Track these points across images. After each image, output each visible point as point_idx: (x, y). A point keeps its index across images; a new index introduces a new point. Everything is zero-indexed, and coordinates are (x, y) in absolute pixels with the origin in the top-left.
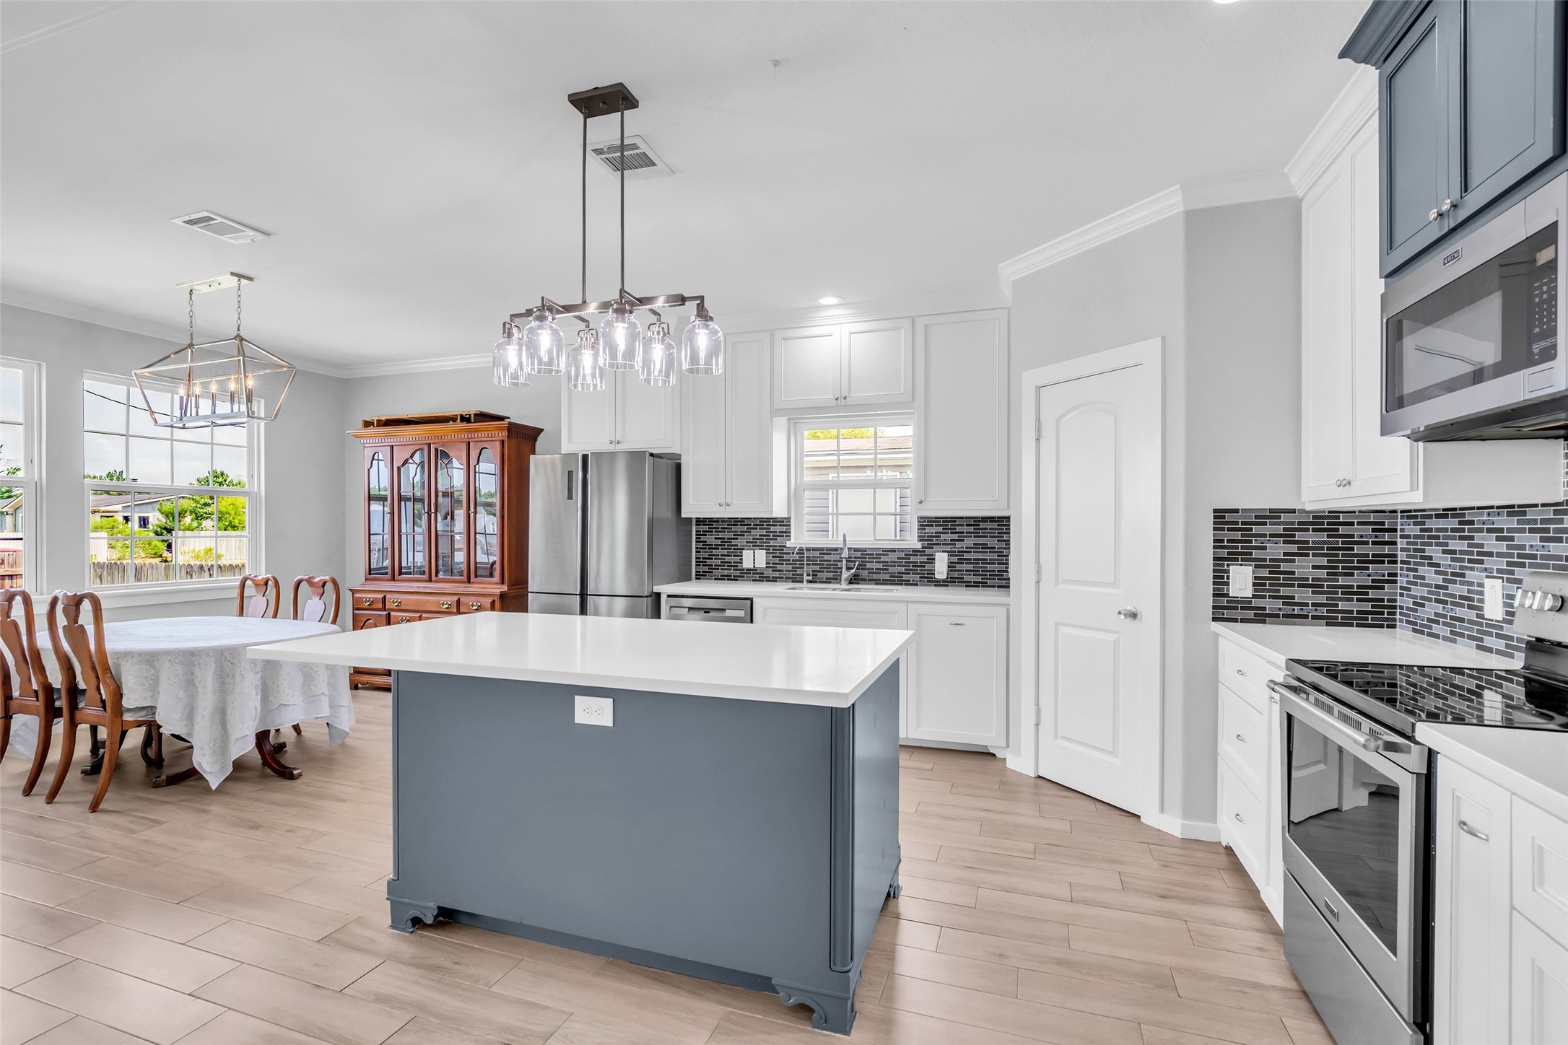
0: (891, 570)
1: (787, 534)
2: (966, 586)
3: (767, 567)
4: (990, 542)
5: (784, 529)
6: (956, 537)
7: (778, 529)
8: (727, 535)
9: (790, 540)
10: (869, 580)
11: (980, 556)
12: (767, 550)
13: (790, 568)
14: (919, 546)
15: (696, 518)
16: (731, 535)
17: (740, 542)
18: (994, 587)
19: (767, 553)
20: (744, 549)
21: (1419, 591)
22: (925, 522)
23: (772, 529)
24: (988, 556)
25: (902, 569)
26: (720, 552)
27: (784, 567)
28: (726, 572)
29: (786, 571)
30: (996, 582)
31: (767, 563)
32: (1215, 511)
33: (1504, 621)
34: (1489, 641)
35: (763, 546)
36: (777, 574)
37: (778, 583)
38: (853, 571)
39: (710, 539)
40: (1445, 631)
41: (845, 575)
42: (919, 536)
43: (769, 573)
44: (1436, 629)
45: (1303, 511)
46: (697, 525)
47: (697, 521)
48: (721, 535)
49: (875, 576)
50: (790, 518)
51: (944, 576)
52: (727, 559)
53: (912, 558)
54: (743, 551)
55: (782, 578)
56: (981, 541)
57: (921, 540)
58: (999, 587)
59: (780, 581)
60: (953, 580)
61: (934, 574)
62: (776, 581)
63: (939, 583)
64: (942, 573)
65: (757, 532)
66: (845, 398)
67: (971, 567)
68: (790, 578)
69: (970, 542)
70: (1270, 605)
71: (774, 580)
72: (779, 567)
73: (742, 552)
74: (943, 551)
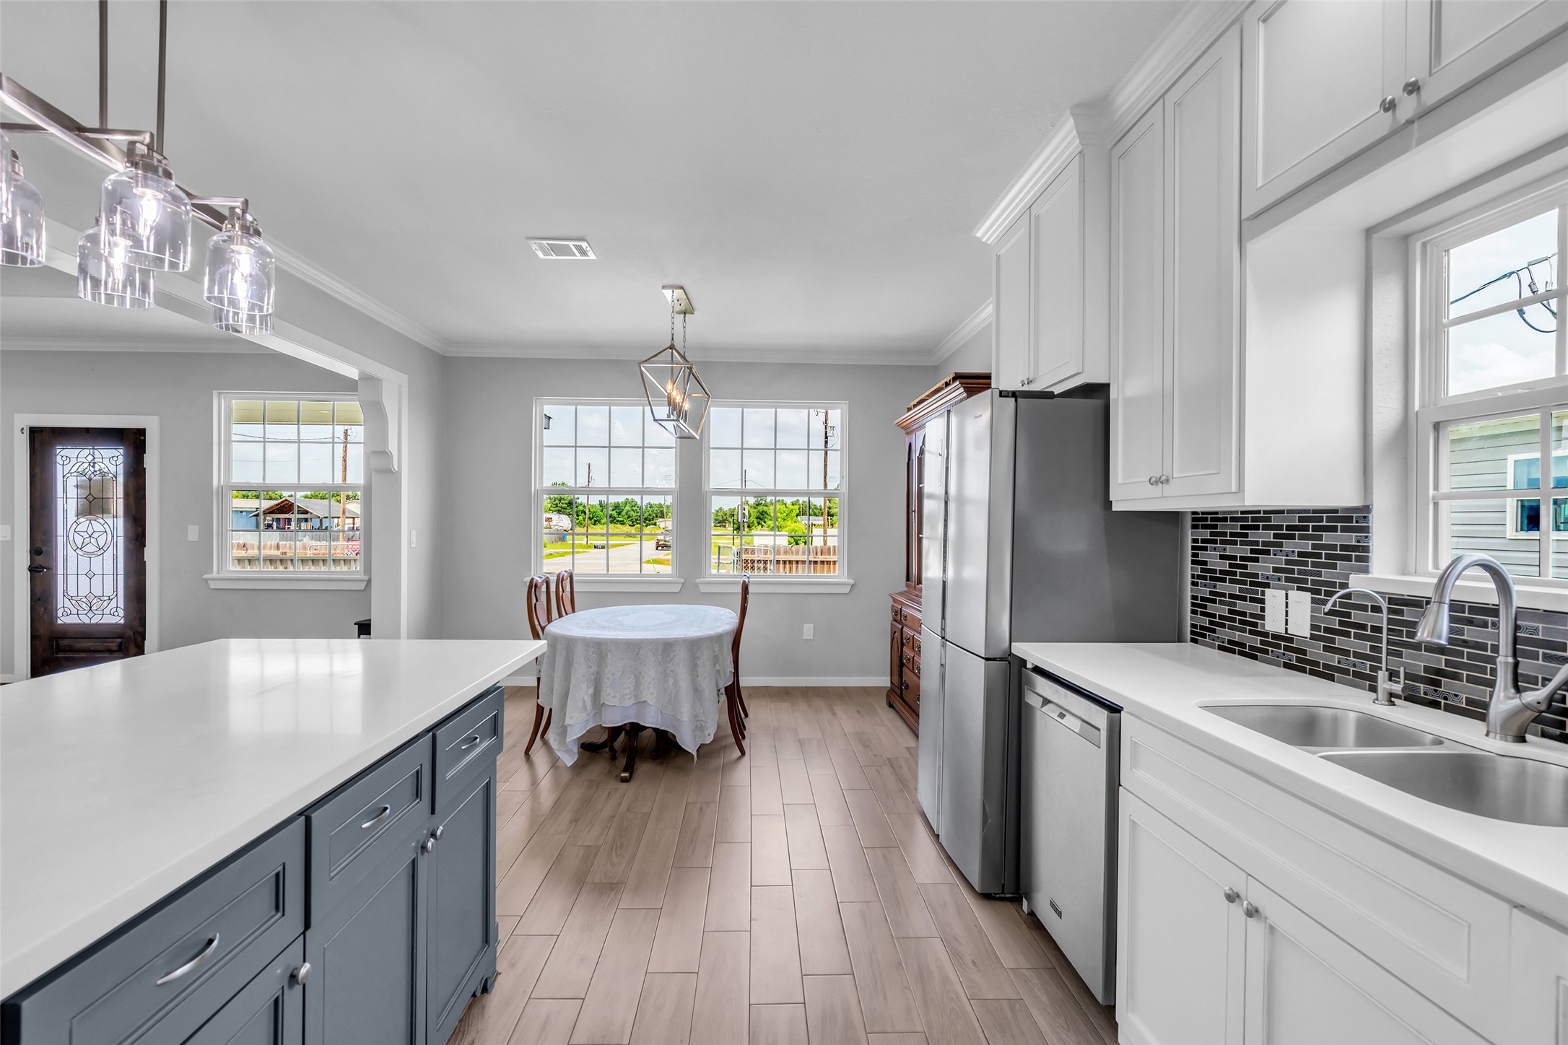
1: (1359, 554)
3: (1313, 637)
5: (1351, 539)
7: (1339, 538)
8: (1241, 550)
9: (1366, 570)
12: (1313, 591)
15: (1194, 513)
16: (1245, 551)
17: (1263, 567)
19: (1314, 601)
20: (1268, 585)
23: (1328, 539)
26: (1227, 588)
27: (1351, 644)
28: (1237, 636)
29: (1357, 655)
31: (1313, 627)
35: (1305, 581)
36: (1334, 659)
37: (1335, 684)
39: (1213, 559)
41: (1503, 701)
43: (1316, 652)
46: (1194, 527)
47: (1194, 520)
48: (1230, 550)
50: (1367, 509)
52: (1240, 605)
54: (1267, 590)
55: (1346, 672)
59: (1339, 679)
62: (1331, 678)
65: (1295, 546)
71: (1327, 673)
72: (1339, 642)
73: (1263, 593)
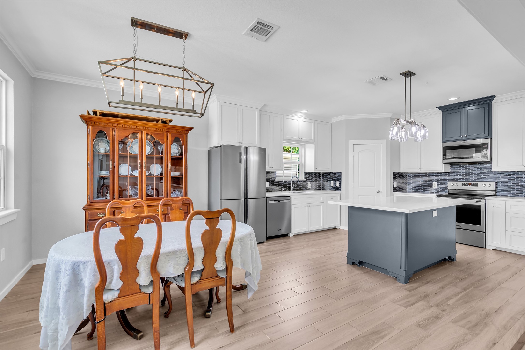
0: (299, 186)
1: (274, 177)
2: (314, 190)
3: (269, 187)
4: (318, 179)
5: (274, 175)
6: (312, 177)
7: (272, 175)
10: (294, 189)
11: (316, 182)
12: (269, 181)
13: (275, 187)
14: (306, 180)
18: (318, 190)
19: (269, 183)
21: (413, 185)
22: (306, 174)
23: (271, 175)
24: (318, 182)
25: (301, 186)
27: (274, 187)
29: (275, 188)
30: (319, 188)
31: (269, 186)
32: (393, 172)
33: (437, 188)
34: (432, 191)
35: (268, 180)
36: (272, 189)
37: (272, 192)
38: (294, 187)
40: (422, 191)
41: (292, 188)
42: (305, 177)
43: (270, 189)
44: (418, 190)
45: (401, 173)
49: (296, 188)
51: (310, 188)
53: (303, 183)
55: (273, 190)
56: (316, 178)
57: (305, 178)
58: (320, 190)
59: (273, 191)
60: (312, 189)
61: (308, 187)
62: (272, 191)
63: (309, 189)
64: (310, 187)
66: (302, 139)
67: (314, 185)
68: (276, 190)
69: (314, 179)
70: (398, 188)
72: (273, 187)
74: (309, 181)
